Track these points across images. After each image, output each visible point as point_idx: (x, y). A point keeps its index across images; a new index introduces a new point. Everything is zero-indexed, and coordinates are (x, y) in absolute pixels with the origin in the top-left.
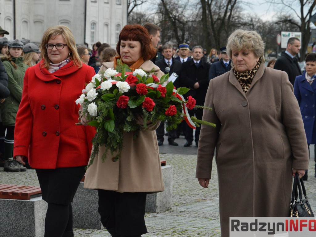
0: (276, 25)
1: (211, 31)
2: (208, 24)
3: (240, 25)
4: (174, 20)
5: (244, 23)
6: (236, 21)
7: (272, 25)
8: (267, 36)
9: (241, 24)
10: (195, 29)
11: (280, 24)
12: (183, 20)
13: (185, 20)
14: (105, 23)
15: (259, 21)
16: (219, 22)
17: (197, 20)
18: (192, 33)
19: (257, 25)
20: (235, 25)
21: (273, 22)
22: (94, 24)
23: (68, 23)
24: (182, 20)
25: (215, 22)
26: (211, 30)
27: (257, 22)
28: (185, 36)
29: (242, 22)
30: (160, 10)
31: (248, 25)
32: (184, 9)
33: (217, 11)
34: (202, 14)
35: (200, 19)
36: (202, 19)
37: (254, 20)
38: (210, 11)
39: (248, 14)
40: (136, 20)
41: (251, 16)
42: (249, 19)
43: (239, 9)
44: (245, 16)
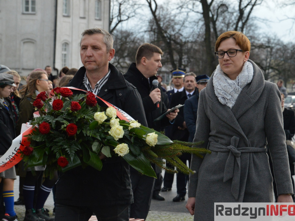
4: (168, 41)
5: (258, 45)
9: (255, 46)
10: (196, 51)
12: (181, 40)
13: (184, 40)
15: (279, 43)
17: (199, 40)
18: (192, 57)
19: (275, 48)
22: (66, 44)
23: (33, 43)
24: (179, 41)
27: (275, 44)
28: (183, 61)
29: (257, 44)
30: (152, 28)
31: (265, 47)
32: (182, 26)
33: (225, 29)
34: (204, 33)
35: (203, 40)
36: (205, 39)
37: (272, 41)
38: (215, 29)
39: (264, 33)
40: (121, 39)
41: (268, 35)
42: (266, 40)
43: (253, 28)
44: (261, 36)
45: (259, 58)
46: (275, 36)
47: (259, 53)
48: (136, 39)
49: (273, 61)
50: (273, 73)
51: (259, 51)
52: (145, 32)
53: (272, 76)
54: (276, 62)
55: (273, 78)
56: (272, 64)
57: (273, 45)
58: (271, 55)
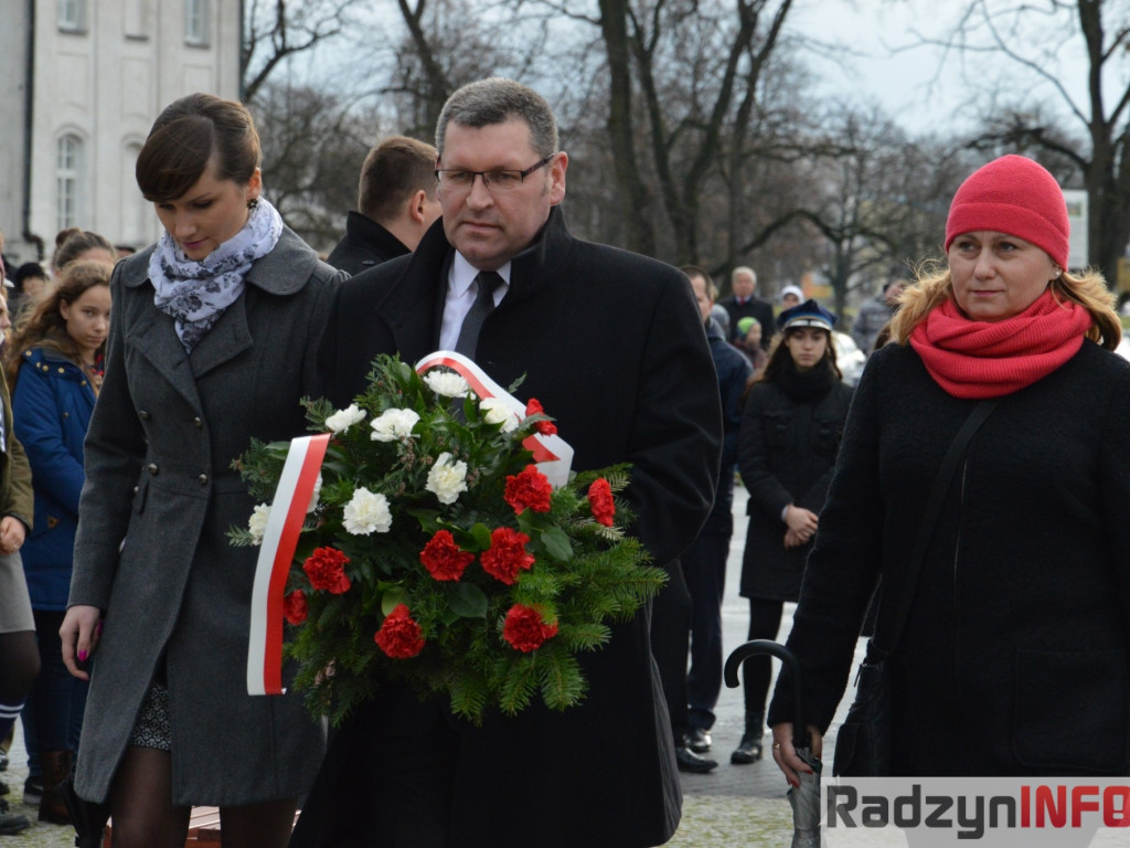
0: (973, 152)
1: (651, 181)
2: (637, 147)
3: (795, 153)
5: (813, 143)
6: (774, 136)
7: (948, 152)
8: (929, 206)
9: (799, 148)
10: (576, 168)
11: (992, 147)
14: (126, 137)
15: (889, 135)
16: (696, 135)
17: (588, 123)
19: (876, 155)
20: (776, 152)
21: (955, 139)
22: (72, 141)
25: (673, 138)
26: (656, 177)
27: (876, 139)
29: (807, 139)
30: (405, 79)
31: (836, 151)
32: (524, 71)
33: (686, 82)
34: (608, 97)
35: (603, 123)
36: (611, 122)
37: (863, 128)
38: (648, 82)
39: (834, 99)
40: (286, 122)
41: (850, 107)
42: (841, 123)
43: (790, 78)
44: (822, 111)
45: (816, 192)
46: (876, 110)
47: (816, 174)
48: (347, 120)
49: (867, 204)
50: (868, 253)
51: (815, 167)
52: (384, 91)
53: (864, 262)
54: (880, 210)
55: (868, 269)
56: (865, 218)
57: (868, 146)
58: (860, 182)
